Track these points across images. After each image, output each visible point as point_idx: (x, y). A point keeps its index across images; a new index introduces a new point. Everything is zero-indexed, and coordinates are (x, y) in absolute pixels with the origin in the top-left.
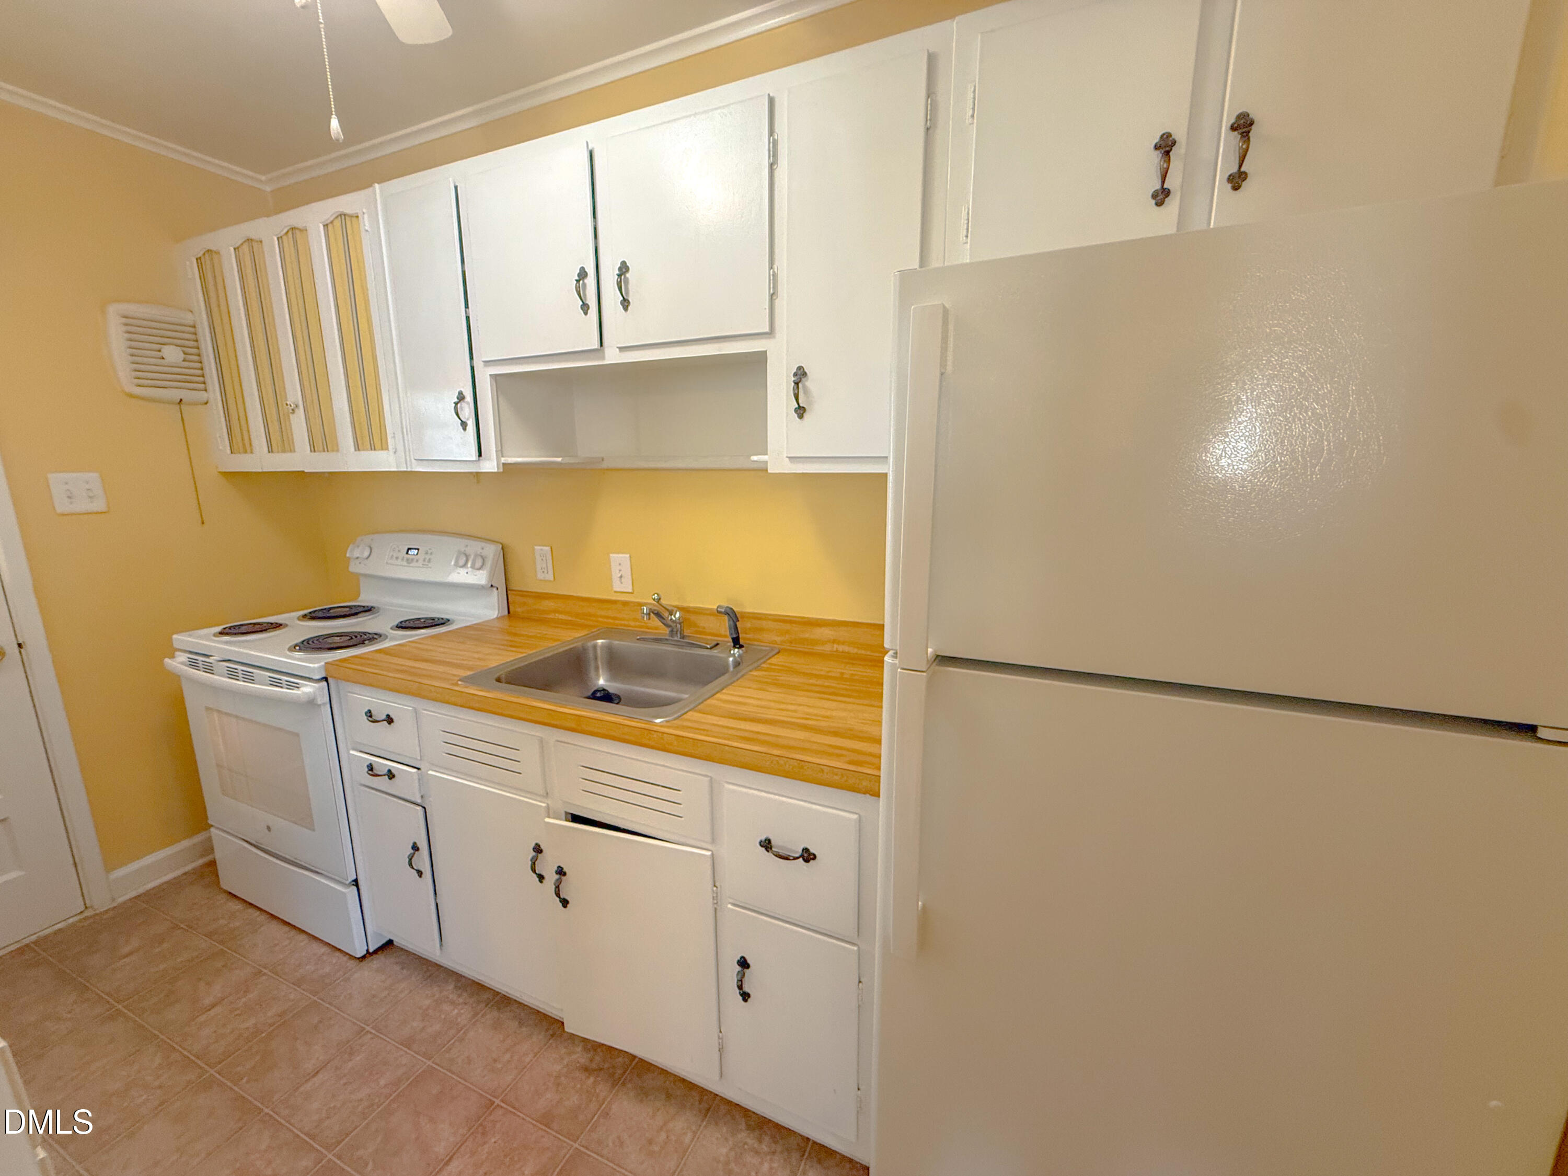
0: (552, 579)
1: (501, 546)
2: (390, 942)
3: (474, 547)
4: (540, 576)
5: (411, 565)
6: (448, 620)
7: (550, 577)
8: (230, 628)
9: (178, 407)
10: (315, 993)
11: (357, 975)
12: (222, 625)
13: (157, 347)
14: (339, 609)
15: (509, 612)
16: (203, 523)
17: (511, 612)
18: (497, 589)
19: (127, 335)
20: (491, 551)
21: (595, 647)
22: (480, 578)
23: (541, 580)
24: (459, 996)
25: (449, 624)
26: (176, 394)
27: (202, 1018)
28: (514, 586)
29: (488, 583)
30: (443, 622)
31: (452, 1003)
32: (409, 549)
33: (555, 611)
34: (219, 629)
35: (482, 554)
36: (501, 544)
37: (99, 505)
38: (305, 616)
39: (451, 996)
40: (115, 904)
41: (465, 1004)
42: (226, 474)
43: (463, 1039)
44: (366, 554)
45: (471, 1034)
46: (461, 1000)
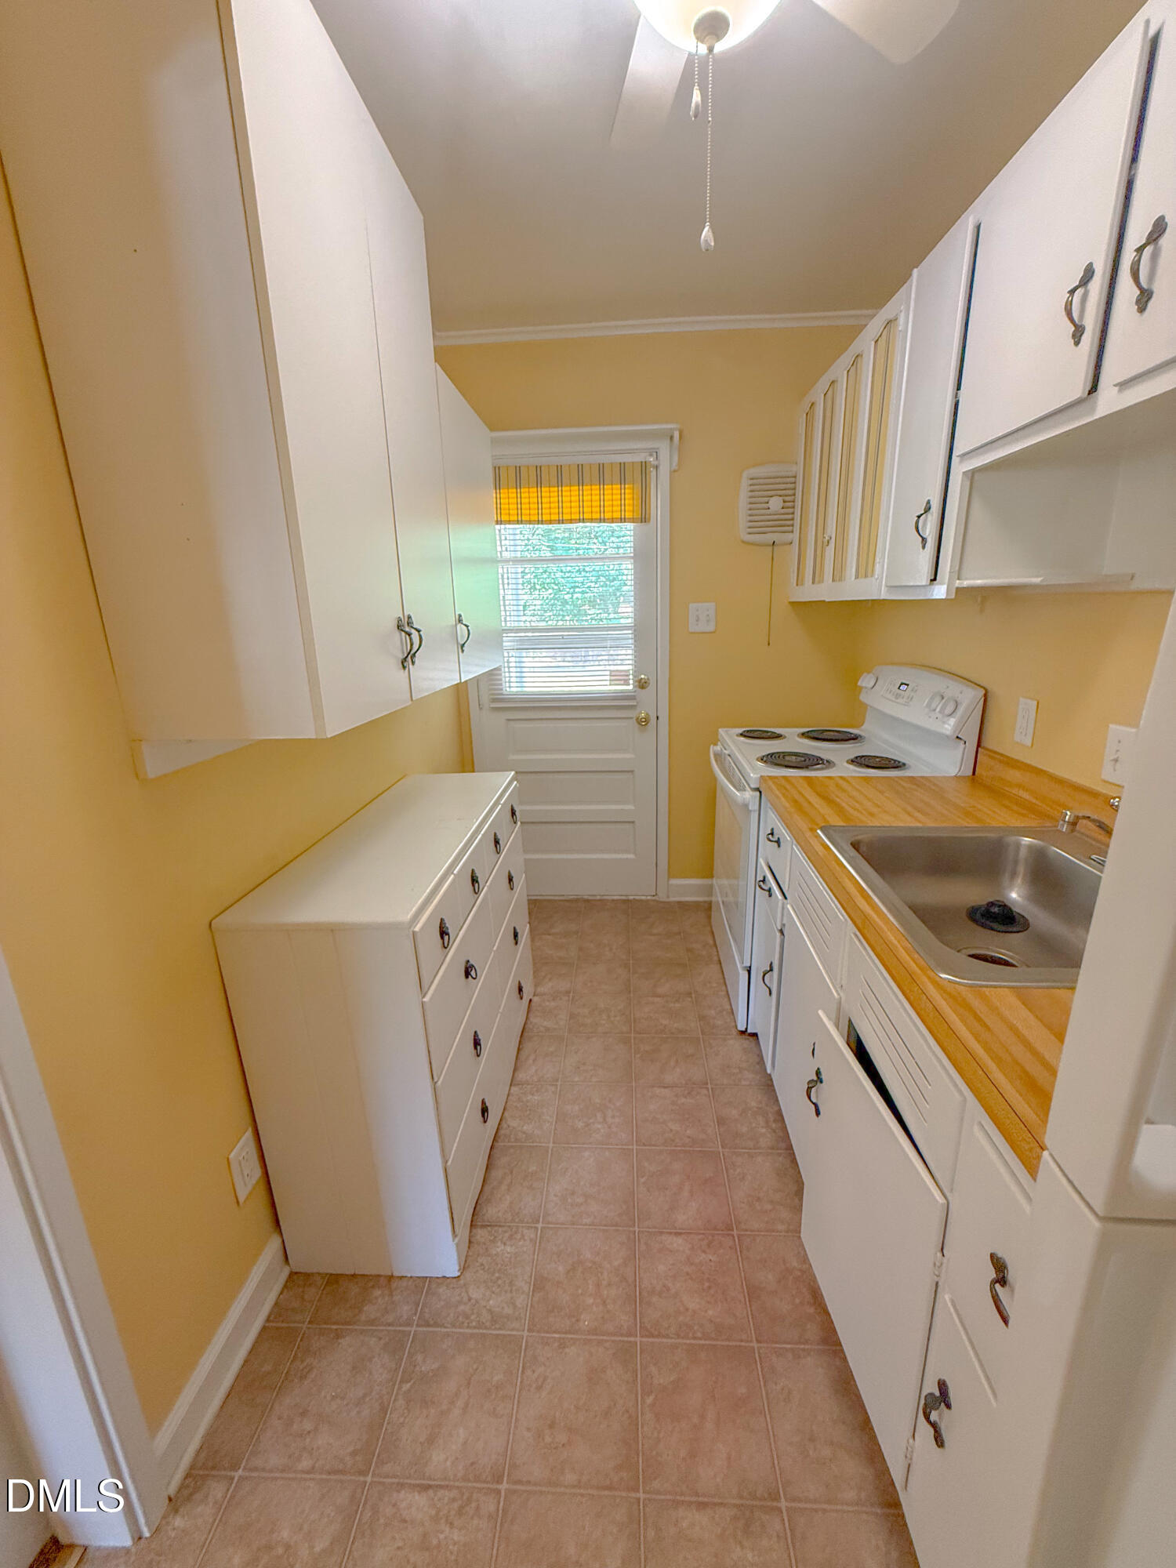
0: (1030, 745)
1: (984, 692)
2: (755, 1035)
3: (954, 689)
4: (1017, 738)
5: (898, 701)
6: (904, 764)
7: (1028, 742)
8: (748, 731)
9: (770, 548)
10: (703, 1033)
11: (731, 1042)
12: (743, 727)
13: (766, 499)
14: (832, 733)
15: (974, 773)
16: (769, 644)
17: (976, 773)
18: (965, 743)
19: (751, 494)
20: (969, 697)
21: (1018, 845)
22: (949, 727)
23: (1017, 743)
24: (774, 1121)
25: (905, 769)
26: (769, 538)
27: (650, 999)
28: (989, 742)
29: (955, 732)
30: (897, 765)
31: (767, 1122)
32: (902, 684)
33: (1019, 786)
34: (741, 731)
35: (958, 700)
36: (984, 688)
37: (711, 628)
38: (803, 734)
39: (770, 1115)
40: (667, 900)
41: (775, 1132)
42: (793, 603)
43: (753, 1157)
44: (872, 684)
45: (760, 1159)
46: (774, 1125)
